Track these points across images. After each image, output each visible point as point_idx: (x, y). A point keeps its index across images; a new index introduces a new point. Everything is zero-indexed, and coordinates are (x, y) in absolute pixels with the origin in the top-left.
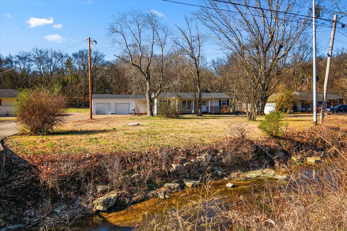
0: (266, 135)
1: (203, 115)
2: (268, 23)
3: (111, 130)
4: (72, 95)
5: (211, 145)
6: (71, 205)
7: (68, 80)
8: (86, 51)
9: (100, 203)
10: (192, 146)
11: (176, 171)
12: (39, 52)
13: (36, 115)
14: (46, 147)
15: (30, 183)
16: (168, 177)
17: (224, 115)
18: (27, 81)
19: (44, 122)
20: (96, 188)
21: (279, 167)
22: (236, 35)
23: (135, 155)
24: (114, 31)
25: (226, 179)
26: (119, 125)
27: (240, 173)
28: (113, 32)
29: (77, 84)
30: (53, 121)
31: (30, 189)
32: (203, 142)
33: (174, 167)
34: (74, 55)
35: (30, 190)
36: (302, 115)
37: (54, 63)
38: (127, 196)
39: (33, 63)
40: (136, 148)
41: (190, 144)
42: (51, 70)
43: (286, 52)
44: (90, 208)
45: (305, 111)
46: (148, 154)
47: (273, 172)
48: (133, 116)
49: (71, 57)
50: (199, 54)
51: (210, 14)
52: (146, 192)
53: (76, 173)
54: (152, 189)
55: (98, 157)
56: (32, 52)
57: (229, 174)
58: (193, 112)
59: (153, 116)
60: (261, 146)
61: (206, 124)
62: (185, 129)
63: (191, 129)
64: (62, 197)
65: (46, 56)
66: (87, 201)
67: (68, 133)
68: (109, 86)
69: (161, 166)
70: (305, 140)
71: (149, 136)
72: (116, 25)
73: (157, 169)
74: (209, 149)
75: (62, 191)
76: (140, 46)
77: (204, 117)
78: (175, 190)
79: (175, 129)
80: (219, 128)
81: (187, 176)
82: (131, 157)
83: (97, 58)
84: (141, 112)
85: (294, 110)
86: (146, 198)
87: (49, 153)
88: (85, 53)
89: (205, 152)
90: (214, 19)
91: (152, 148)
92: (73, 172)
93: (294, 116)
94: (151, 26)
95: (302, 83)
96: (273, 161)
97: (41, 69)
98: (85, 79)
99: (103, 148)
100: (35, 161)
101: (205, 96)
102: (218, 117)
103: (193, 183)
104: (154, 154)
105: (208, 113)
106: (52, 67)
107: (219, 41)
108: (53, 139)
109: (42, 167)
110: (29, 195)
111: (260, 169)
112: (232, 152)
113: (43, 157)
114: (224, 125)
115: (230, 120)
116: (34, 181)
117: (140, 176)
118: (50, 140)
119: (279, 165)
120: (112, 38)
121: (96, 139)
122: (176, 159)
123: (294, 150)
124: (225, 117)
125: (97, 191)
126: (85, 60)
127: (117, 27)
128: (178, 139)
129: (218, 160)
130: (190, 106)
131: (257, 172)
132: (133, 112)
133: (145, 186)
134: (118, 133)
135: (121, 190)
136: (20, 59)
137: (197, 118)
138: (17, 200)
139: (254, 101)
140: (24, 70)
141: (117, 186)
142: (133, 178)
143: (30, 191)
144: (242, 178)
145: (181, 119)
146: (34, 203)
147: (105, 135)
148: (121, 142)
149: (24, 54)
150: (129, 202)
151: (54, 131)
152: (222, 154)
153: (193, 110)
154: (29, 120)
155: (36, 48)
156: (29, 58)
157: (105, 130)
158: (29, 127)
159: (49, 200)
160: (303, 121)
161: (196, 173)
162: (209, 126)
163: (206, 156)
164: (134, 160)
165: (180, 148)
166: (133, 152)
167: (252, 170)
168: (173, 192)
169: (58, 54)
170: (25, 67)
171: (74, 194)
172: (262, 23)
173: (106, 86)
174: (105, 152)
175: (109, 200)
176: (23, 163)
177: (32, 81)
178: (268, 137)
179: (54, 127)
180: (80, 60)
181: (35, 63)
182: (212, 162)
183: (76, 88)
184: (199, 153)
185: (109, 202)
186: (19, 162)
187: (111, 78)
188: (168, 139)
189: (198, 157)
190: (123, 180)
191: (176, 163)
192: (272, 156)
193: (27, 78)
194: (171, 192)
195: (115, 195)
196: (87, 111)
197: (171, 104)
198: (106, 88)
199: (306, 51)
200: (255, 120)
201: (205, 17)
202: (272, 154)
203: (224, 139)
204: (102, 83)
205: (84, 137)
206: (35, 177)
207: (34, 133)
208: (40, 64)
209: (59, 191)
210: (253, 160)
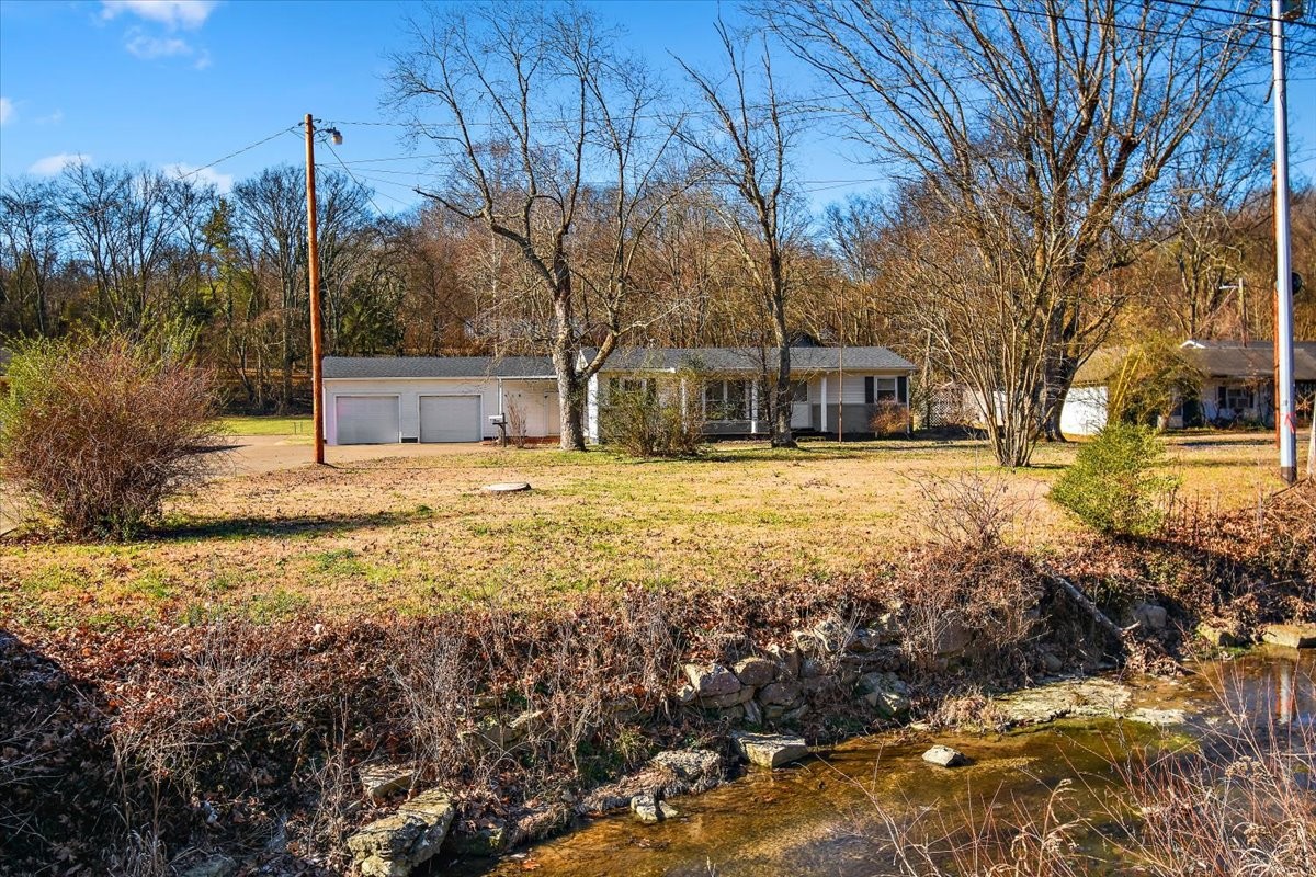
0: (1082, 532)
1: (800, 445)
2: (1073, 47)
3: (409, 515)
4: (232, 359)
5: (852, 578)
6: (251, 857)
7: (216, 300)
8: (292, 172)
9: (379, 848)
10: (770, 582)
11: (705, 697)
12: (94, 182)
13: (85, 453)
14: (135, 596)
15: (68, 758)
16: (668, 723)
17: (889, 443)
18: (42, 303)
19: (122, 485)
20: (356, 777)
21: (1148, 671)
22: (937, 99)
23: (523, 627)
24: (415, 87)
25: (919, 726)
26: (442, 493)
27: (981, 698)
28: (410, 93)
29: (254, 312)
30: (160, 478)
31: (68, 786)
32: (813, 563)
33: (696, 681)
34: (241, 190)
35: (70, 791)
36: (1223, 437)
37: (158, 225)
38: (494, 813)
39: (69, 227)
40: (528, 594)
41: (758, 574)
42: (142, 256)
43: (1153, 170)
44: (333, 870)
45: (1234, 420)
46: (579, 624)
47: (1122, 694)
48: (498, 449)
49: (229, 202)
50: (780, 180)
51: (826, 11)
52: (574, 792)
53: (268, 713)
54: (604, 780)
55: (365, 640)
56: (63, 182)
57: (932, 706)
58: (753, 431)
59: (583, 449)
60: (1067, 578)
61: (817, 484)
62: (731, 505)
63: (755, 504)
64: (210, 819)
65: (121, 195)
66: (321, 838)
67: (227, 529)
68: (391, 320)
69: (636, 673)
70: (1249, 550)
71: (576, 540)
72: (421, 61)
73: (621, 690)
74: (845, 597)
75: (209, 795)
76: (526, 149)
77: (803, 450)
78: (702, 781)
79: (687, 509)
80: (877, 499)
81: (751, 718)
82: (506, 638)
83: (337, 202)
84: (530, 434)
85: (1185, 419)
86: (578, 821)
87: (146, 623)
88: (287, 183)
89: (825, 608)
90: (840, 32)
91: (595, 595)
92: (257, 709)
93: (1186, 444)
94: (571, 63)
95: (1215, 302)
96: (1120, 644)
97: (103, 251)
98: (288, 291)
99: (384, 596)
100: (89, 662)
101: (804, 361)
102: (864, 453)
103: (780, 749)
104: (605, 621)
105: (819, 434)
106: (147, 242)
107: (865, 127)
108: (163, 557)
109: (120, 689)
110: (66, 813)
111: (1063, 680)
112: (944, 609)
113: (122, 642)
114: (896, 488)
115: (916, 463)
116: (88, 752)
117: (549, 719)
118: (148, 565)
119: (1147, 662)
120: (403, 118)
121: (350, 555)
122: (702, 641)
123: (1207, 593)
124: (894, 453)
125: (362, 790)
126: (287, 210)
127: (427, 69)
128: (705, 555)
129: (881, 645)
130: (742, 405)
131: (1054, 695)
132: (496, 431)
133: (572, 764)
134: (443, 526)
135: (465, 783)
136: (12, 209)
137: (775, 458)
138: (10, 837)
139: (1022, 384)
140: (29, 259)
141: (451, 766)
142: (517, 729)
143: (69, 797)
144: (989, 725)
145: (707, 460)
146: (88, 848)
147: (384, 536)
148: (460, 569)
149: (30, 190)
150: (504, 840)
151: (164, 523)
152: (901, 619)
153: (753, 423)
154: (56, 476)
155: (78, 165)
156: (51, 207)
157: (381, 513)
158: (59, 508)
159: (156, 837)
160: (1232, 468)
161: (788, 703)
162: (831, 493)
163: (830, 627)
164: (522, 650)
165: (716, 594)
166: (515, 615)
167: (1031, 686)
168: (692, 789)
169: (173, 188)
170: (34, 243)
171: (264, 809)
172: (1046, 46)
173: (376, 321)
174: (393, 615)
175: (416, 832)
176: (36, 669)
177: (63, 303)
178: (1091, 538)
179: (166, 507)
180: (267, 210)
181: (77, 229)
182: (858, 653)
183: (250, 331)
184: (800, 613)
185: (417, 841)
186: (17, 666)
187: (401, 286)
188: (662, 553)
189: (796, 634)
190: (474, 738)
191: (701, 662)
192: (1112, 621)
193: (41, 289)
194: (685, 792)
195: (443, 808)
196: (298, 430)
197: (662, 398)
198: (380, 328)
199: (1233, 166)
200: (1028, 465)
201: (800, 24)
202: (1112, 615)
203: (905, 550)
204: (363, 310)
205: (295, 545)
206: (89, 733)
207: (79, 532)
208: (98, 231)
209: (195, 794)
210: (1034, 641)
